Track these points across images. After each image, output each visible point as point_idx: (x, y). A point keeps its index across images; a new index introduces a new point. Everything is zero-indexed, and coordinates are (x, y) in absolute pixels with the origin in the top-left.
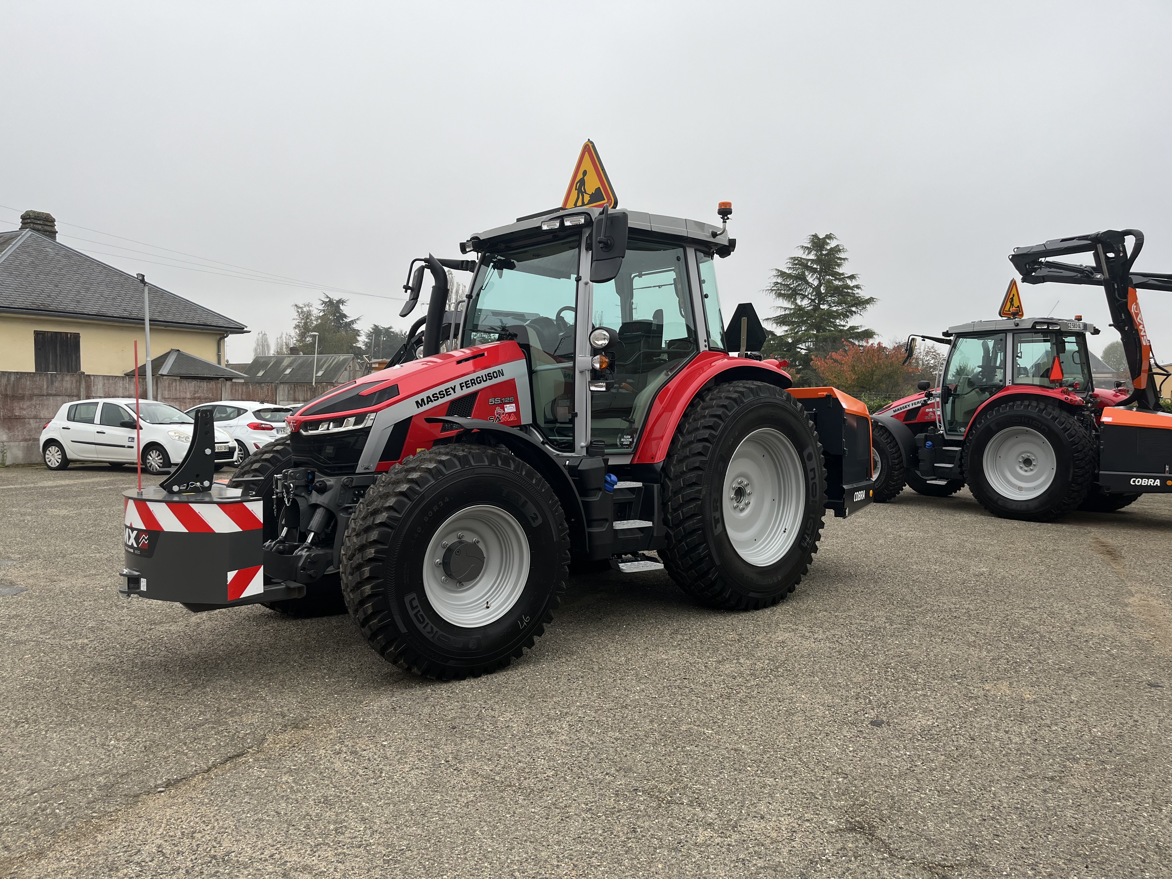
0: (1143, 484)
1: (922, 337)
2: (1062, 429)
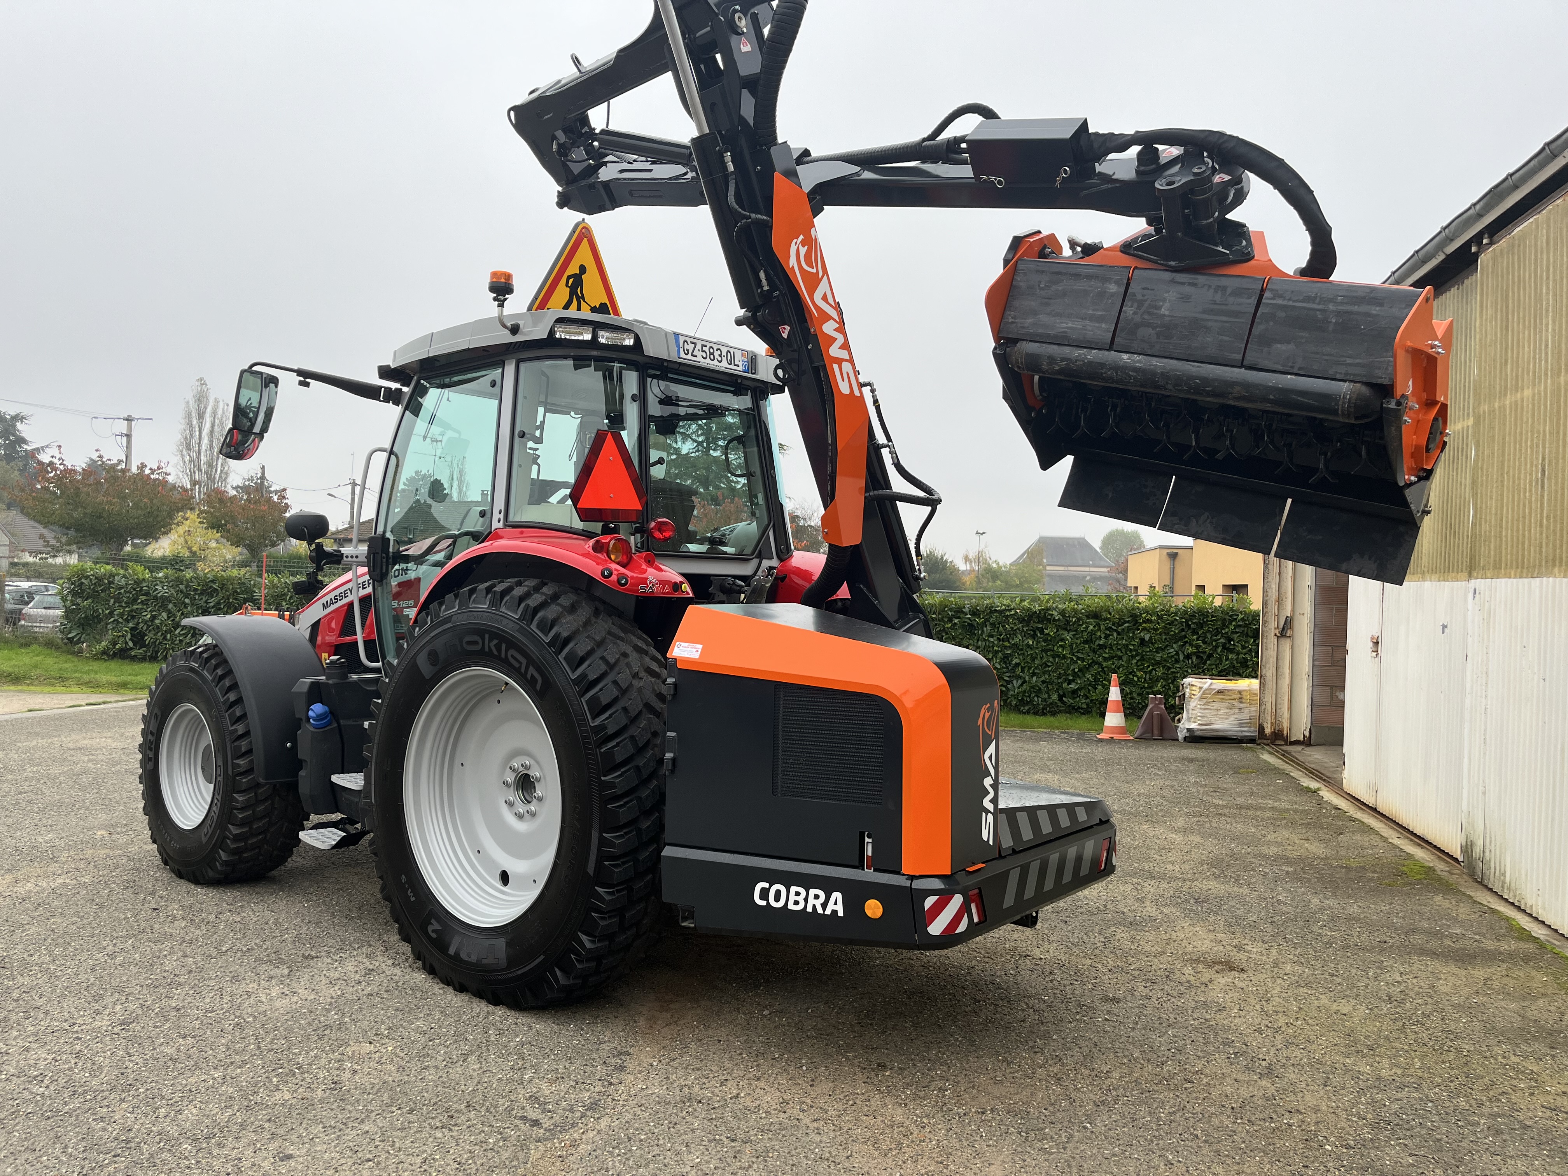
0: (791, 906)
1: (300, 372)
2: (577, 682)
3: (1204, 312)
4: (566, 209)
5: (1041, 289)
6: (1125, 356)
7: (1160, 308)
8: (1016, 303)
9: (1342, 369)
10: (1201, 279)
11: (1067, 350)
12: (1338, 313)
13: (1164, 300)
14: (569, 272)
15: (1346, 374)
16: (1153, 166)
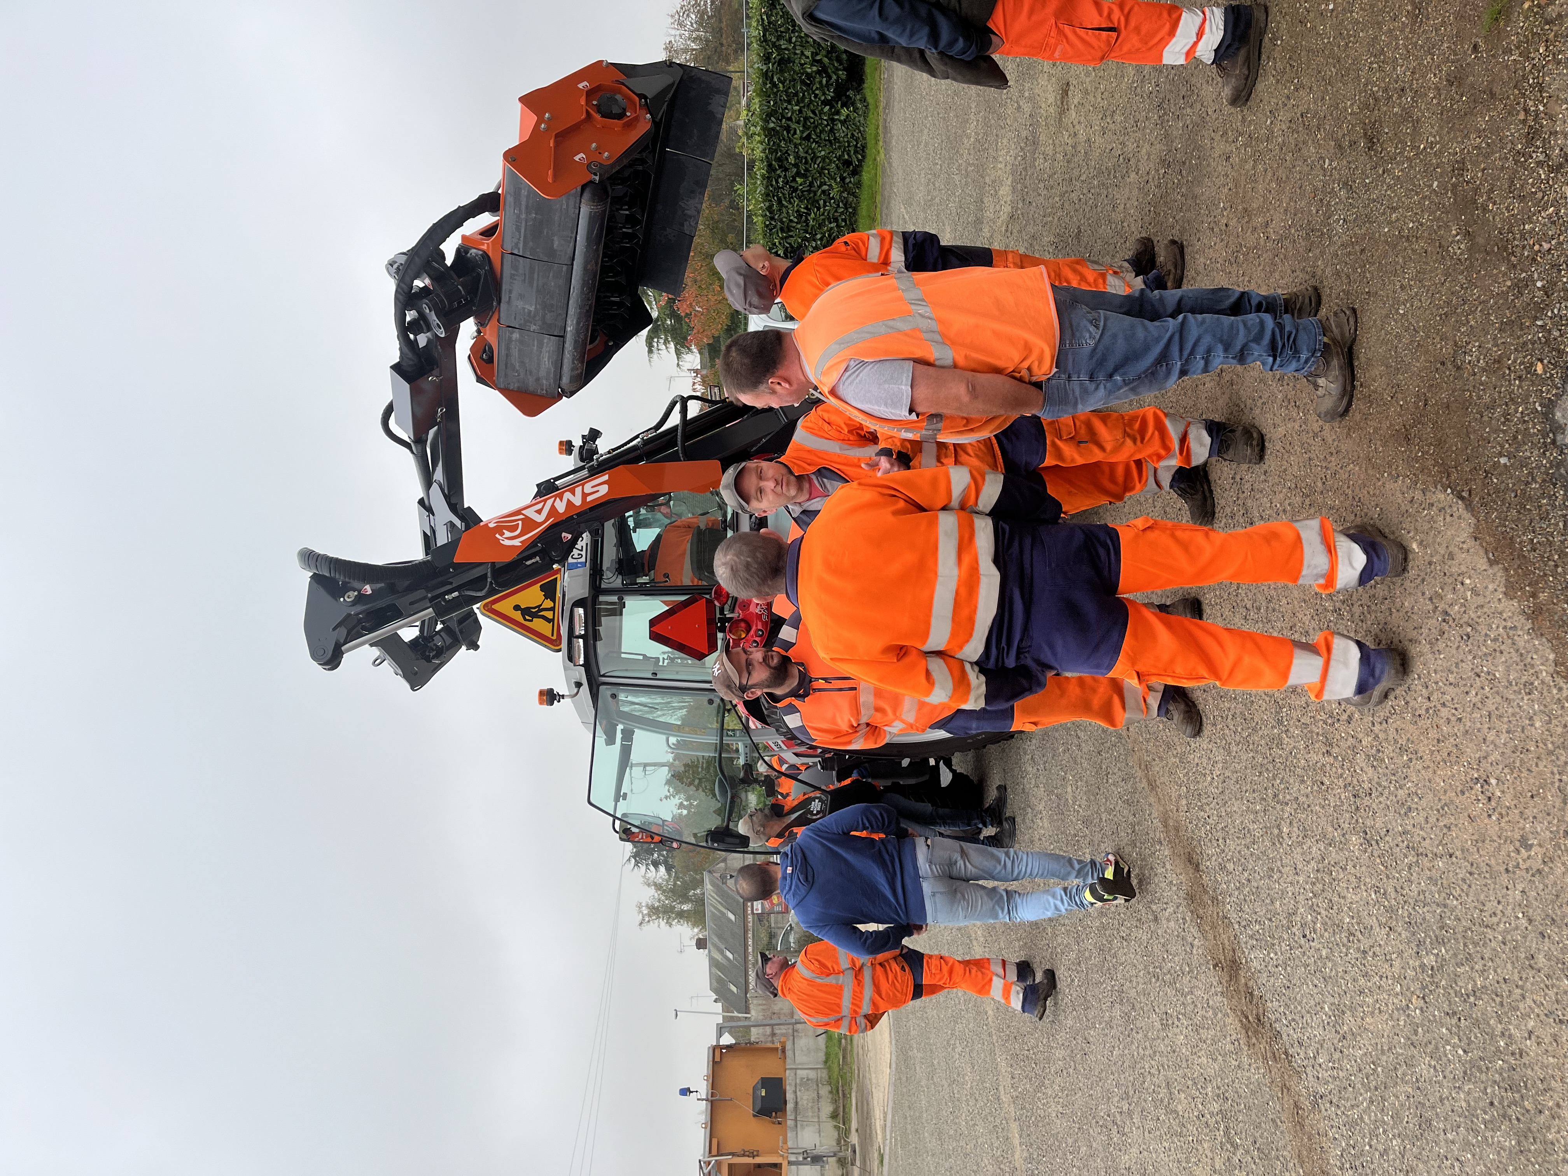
3: (532, 286)
4: (479, 643)
5: (519, 375)
6: (569, 329)
7: (530, 312)
8: (531, 389)
9: (571, 210)
10: (505, 287)
11: (566, 361)
12: (528, 212)
13: (524, 309)
14: (521, 620)
15: (575, 207)
16: (421, 322)
